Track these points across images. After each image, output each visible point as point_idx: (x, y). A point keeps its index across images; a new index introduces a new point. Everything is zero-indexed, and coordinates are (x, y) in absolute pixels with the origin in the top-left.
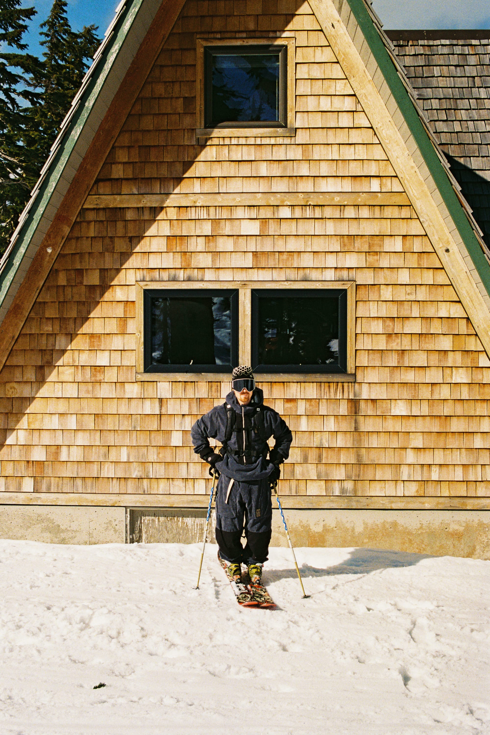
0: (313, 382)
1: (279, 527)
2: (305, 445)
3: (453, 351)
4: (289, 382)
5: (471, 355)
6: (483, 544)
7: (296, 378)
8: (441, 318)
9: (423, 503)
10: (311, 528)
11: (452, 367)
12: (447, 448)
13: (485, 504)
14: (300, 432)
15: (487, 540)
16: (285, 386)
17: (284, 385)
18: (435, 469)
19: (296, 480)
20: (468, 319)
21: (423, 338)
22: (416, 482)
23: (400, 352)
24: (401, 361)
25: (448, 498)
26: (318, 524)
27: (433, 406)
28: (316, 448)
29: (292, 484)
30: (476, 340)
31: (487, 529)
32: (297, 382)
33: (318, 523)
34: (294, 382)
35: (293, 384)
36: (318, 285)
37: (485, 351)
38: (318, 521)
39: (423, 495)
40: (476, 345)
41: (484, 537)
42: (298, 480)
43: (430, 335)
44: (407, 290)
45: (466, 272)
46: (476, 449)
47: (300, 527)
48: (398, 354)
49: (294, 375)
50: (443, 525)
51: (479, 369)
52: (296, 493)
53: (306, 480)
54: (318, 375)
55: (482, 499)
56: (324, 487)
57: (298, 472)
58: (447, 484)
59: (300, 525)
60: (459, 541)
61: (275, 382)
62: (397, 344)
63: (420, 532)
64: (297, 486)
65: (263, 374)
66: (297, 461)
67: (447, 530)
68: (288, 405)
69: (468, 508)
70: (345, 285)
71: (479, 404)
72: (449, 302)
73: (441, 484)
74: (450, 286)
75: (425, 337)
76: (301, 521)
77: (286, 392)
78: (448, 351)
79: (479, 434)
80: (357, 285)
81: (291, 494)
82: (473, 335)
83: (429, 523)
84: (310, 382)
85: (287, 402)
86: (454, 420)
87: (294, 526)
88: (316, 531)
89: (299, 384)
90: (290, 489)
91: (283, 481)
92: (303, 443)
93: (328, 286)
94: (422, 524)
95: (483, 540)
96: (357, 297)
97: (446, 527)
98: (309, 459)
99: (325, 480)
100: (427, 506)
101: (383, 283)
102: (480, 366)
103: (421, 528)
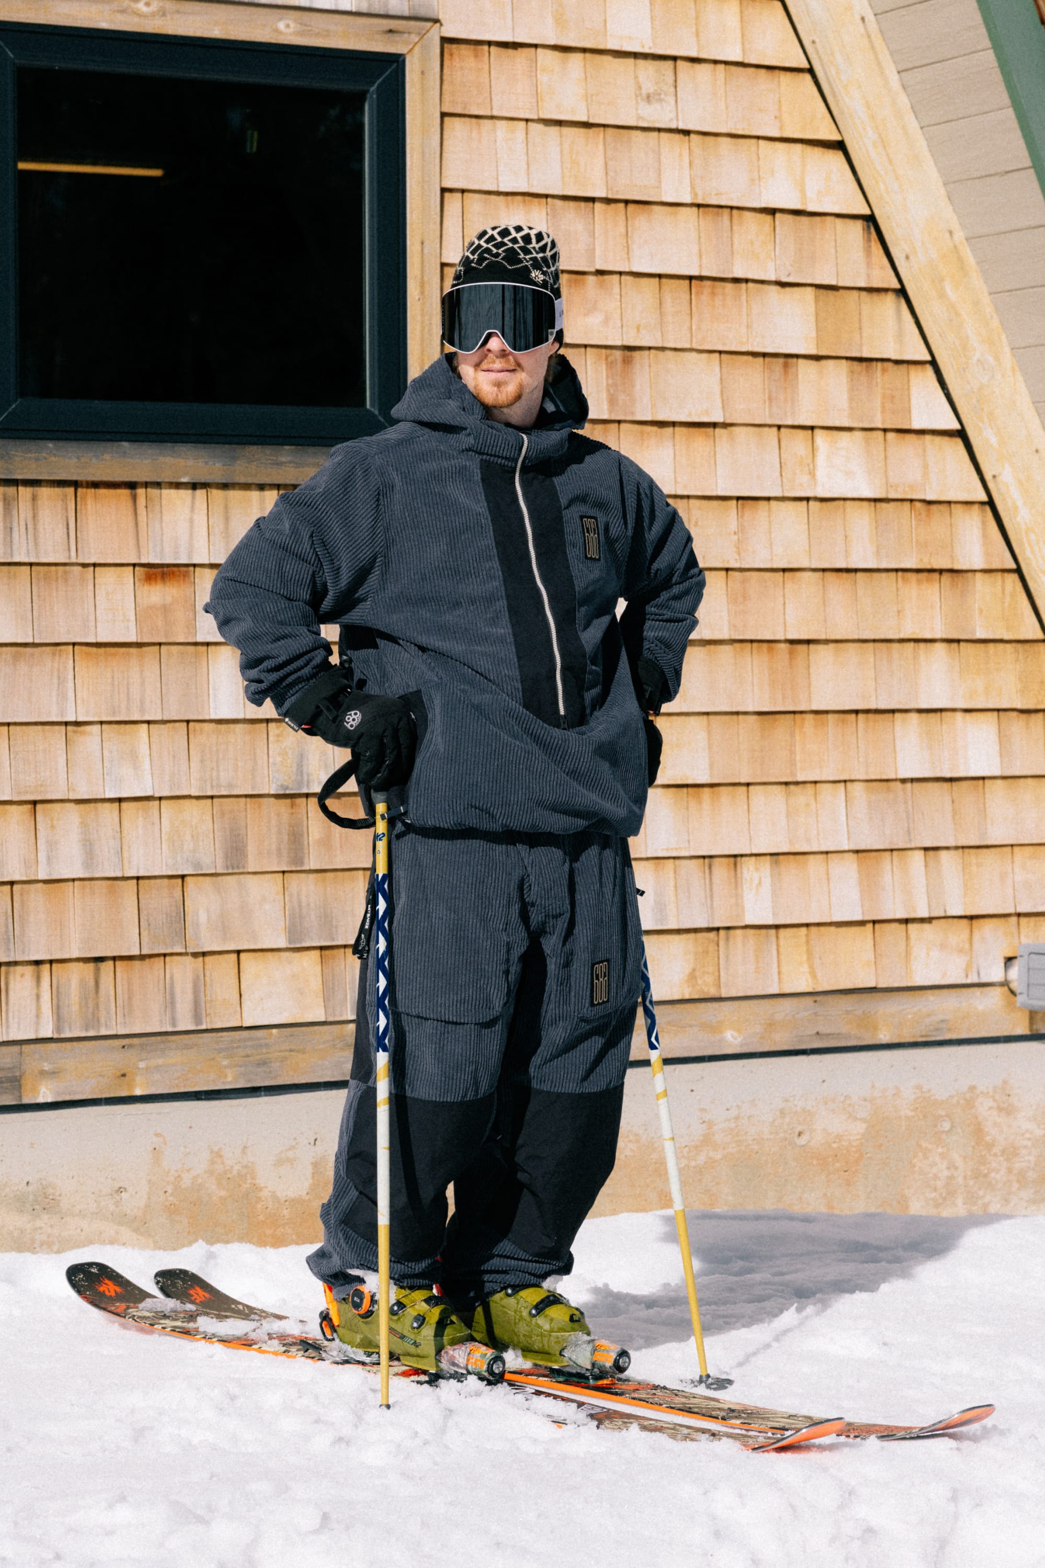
0: (262, 487)
1: (120, 1190)
2: (230, 786)
3: (817, 358)
4: (158, 485)
5: (881, 377)
6: (935, 1190)
7: (191, 463)
8: (772, 212)
9: (715, 1028)
10: (261, 1182)
11: (812, 428)
12: (797, 783)
13: (941, 1017)
14: (206, 726)
15: (946, 1173)
16: (141, 501)
17: (134, 498)
18: (756, 876)
19: (195, 955)
20: (870, 220)
21: (705, 297)
22: (684, 937)
23: (618, 354)
24: (622, 397)
25: (808, 1001)
26: (291, 1161)
27: (745, 597)
28: (277, 796)
29: (178, 977)
30: (898, 311)
31: (946, 1126)
32: (194, 486)
33: (290, 1154)
34: (178, 485)
35: (173, 493)
36: (281, 26)
37: (934, 363)
38: (292, 1148)
39: (713, 992)
40: (900, 336)
41: (937, 1159)
42: (204, 954)
43: (729, 286)
44: (642, 78)
45: (863, 19)
46: (904, 781)
47: (212, 1186)
48: (610, 365)
49: (183, 448)
50: (787, 1120)
51: (909, 437)
52: (197, 1018)
53: (238, 952)
54: (286, 454)
55: (931, 996)
56: (315, 983)
57: (203, 918)
58: (803, 939)
59: (211, 1172)
60: (848, 1183)
61: (96, 485)
62: (607, 320)
63: (702, 1159)
64: (199, 987)
65: (41, 443)
66: (198, 865)
67: (803, 1141)
68: (158, 594)
69: (884, 1037)
70: (396, 37)
71: (912, 588)
72: (798, 147)
73: (782, 942)
74: (801, 75)
75: (713, 294)
76: (219, 1155)
77: (143, 533)
78: (797, 356)
79: (914, 716)
80: (445, 40)
81: (174, 1022)
82: (886, 290)
83: (737, 1118)
84: (246, 487)
85: (149, 578)
86: (822, 656)
87: (186, 1181)
88: (281, 1195)
89: (201, 493)
90: (170, 1003)
91: (137, 963)
92: (224, 777)
93: (327, 34)
94: (710, 1124)
95: (934, 1170)
96: (446, 97)
97: (799, 1128)
98: (251, 849)
99: (322, 948)
100: (732, 1041)
101: (552, 42)
102: (916, 425)
103: (707, 1140)
